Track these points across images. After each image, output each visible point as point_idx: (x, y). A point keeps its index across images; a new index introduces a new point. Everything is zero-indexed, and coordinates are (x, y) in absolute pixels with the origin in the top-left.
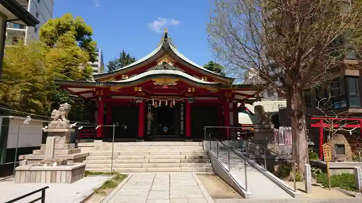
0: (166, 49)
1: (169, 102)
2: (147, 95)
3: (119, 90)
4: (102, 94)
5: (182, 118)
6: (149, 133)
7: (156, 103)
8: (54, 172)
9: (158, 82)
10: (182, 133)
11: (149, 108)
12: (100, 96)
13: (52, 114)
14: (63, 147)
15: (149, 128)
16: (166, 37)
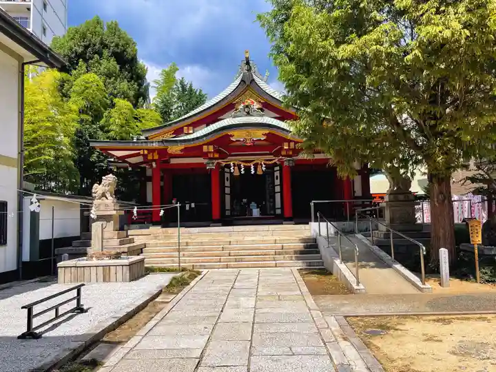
0: (248, 83)
1: (256, 166)
2: (223, 156)
3: (181, 151)
4: (156, 157)
5: (278, 189)
6: (228, 213)
7: (236, 168)
8: (106, 268)
9: (237, 136)
10: (278, 212)
11: (227, 175)
12: (153, 160)
13: (93, 191)
14: (111, 236)
15: (228, 206)
16: (248, 63)
